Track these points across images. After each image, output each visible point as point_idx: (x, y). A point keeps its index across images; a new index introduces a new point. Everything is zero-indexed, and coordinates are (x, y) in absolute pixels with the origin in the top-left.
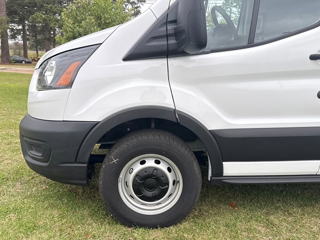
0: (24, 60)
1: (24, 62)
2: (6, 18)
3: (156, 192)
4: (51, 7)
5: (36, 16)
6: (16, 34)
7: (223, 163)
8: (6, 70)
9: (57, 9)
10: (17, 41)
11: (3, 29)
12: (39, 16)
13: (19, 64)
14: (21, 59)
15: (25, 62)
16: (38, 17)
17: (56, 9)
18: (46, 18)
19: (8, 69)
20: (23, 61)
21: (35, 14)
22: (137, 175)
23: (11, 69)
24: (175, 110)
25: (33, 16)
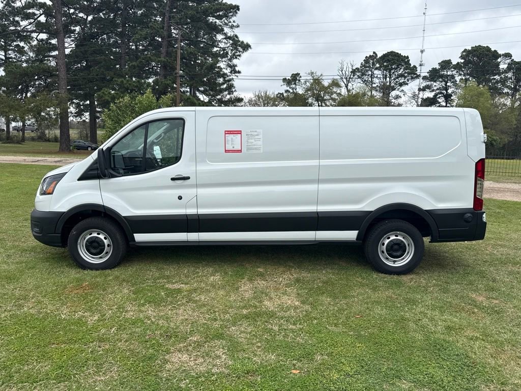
0: (90, 145)
1: (89, 149)
2: (66, 96)
3: (98, 250)
4: (122, 82)
5: (103, 93)
6: (83, 110)
7: (134, 234)
8: (61, 163)
9: (130, 84)
10: (84, 119)
11: (63, 110)
12: (107, 93)
13: (82, 151)
14: (87, 144)
15: (91, 148)
16: (105, 95)
17: (127, 84)
18: (115, 95)
19: (63, 161)
20: (90, 147)
21: (102, 91)
22: (87, 241)
23: (67, 161)
24: (104, 206)
25: (99, 93)
